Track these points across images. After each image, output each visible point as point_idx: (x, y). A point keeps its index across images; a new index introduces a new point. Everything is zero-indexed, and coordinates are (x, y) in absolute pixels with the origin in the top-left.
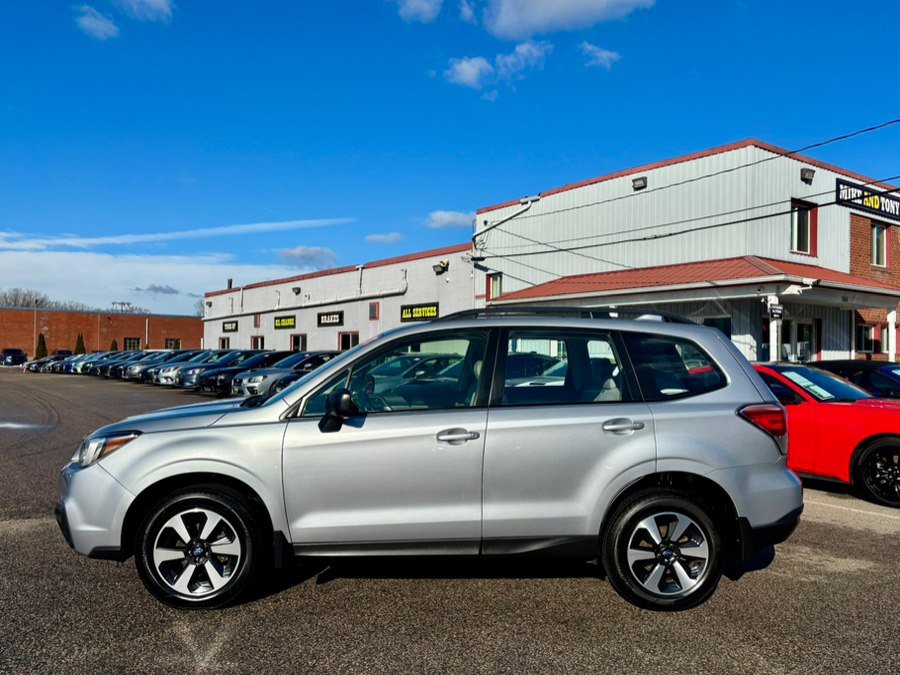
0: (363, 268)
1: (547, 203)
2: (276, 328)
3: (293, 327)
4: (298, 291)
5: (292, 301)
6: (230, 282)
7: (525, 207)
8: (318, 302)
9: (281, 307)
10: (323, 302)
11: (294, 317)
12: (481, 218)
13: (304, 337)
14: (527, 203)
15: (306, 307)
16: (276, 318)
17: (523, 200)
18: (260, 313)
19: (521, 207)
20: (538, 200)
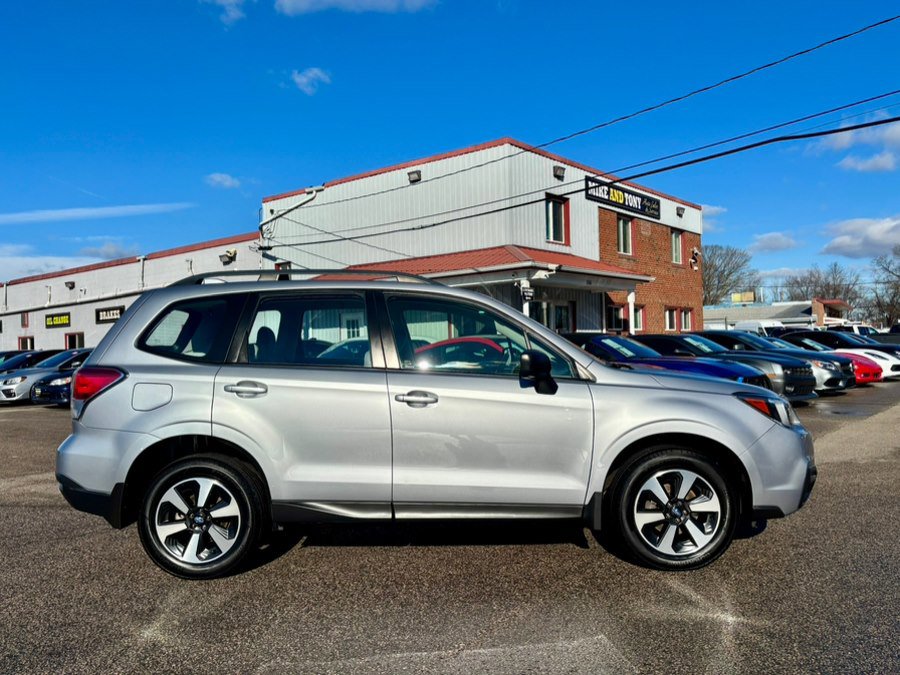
0: (145, 259)
1: (332, 193)
2: (48, 327)
3: (68, 325)
4: (72, 286)
5: (66, 296)
7: (310, 196)
8: (96, 297)
9: (52, 304)
10: (102, 297)
11: (68, 314)
12: (267, 207)
13: (81, 336)
14: (311, 192)
15: (81, 303)
16: (47, 316)
17: (307, 190)
18: (27, 311)
19: (305, 197)
20: (322, 190)
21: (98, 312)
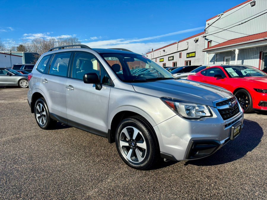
0: (178, 43)
1: (225, 14)
2: (160, 62)
3: (163, 61)
4: (164, 51)
5: (163, 54)
6: (153, 49)
7: (219, 17)
8: (168, 54)
9: (161, 55)
10: (169, 53)
11: (163, 58)
12: (207, 23)
13: (165, 64)
14: (220, 16)
15: (166, 55)
16: (160, 59)
17: (218, 15)
18: (157, 58)
19: (218, 18)
20: (223, 14)
21: (169, 57)
